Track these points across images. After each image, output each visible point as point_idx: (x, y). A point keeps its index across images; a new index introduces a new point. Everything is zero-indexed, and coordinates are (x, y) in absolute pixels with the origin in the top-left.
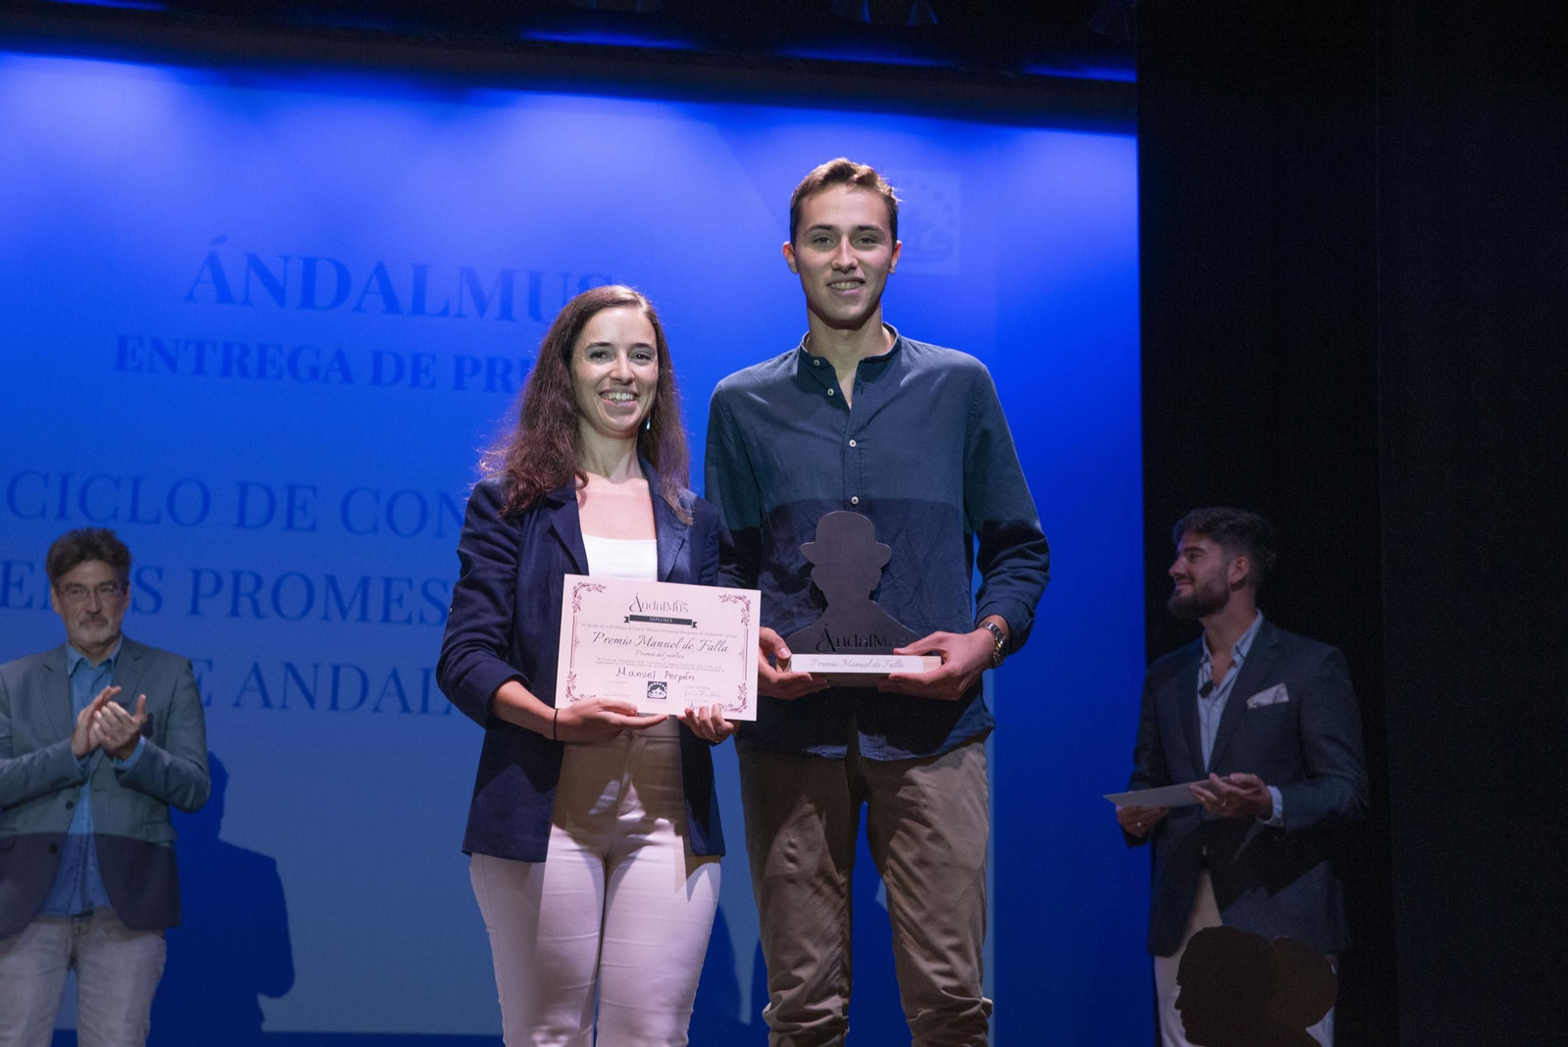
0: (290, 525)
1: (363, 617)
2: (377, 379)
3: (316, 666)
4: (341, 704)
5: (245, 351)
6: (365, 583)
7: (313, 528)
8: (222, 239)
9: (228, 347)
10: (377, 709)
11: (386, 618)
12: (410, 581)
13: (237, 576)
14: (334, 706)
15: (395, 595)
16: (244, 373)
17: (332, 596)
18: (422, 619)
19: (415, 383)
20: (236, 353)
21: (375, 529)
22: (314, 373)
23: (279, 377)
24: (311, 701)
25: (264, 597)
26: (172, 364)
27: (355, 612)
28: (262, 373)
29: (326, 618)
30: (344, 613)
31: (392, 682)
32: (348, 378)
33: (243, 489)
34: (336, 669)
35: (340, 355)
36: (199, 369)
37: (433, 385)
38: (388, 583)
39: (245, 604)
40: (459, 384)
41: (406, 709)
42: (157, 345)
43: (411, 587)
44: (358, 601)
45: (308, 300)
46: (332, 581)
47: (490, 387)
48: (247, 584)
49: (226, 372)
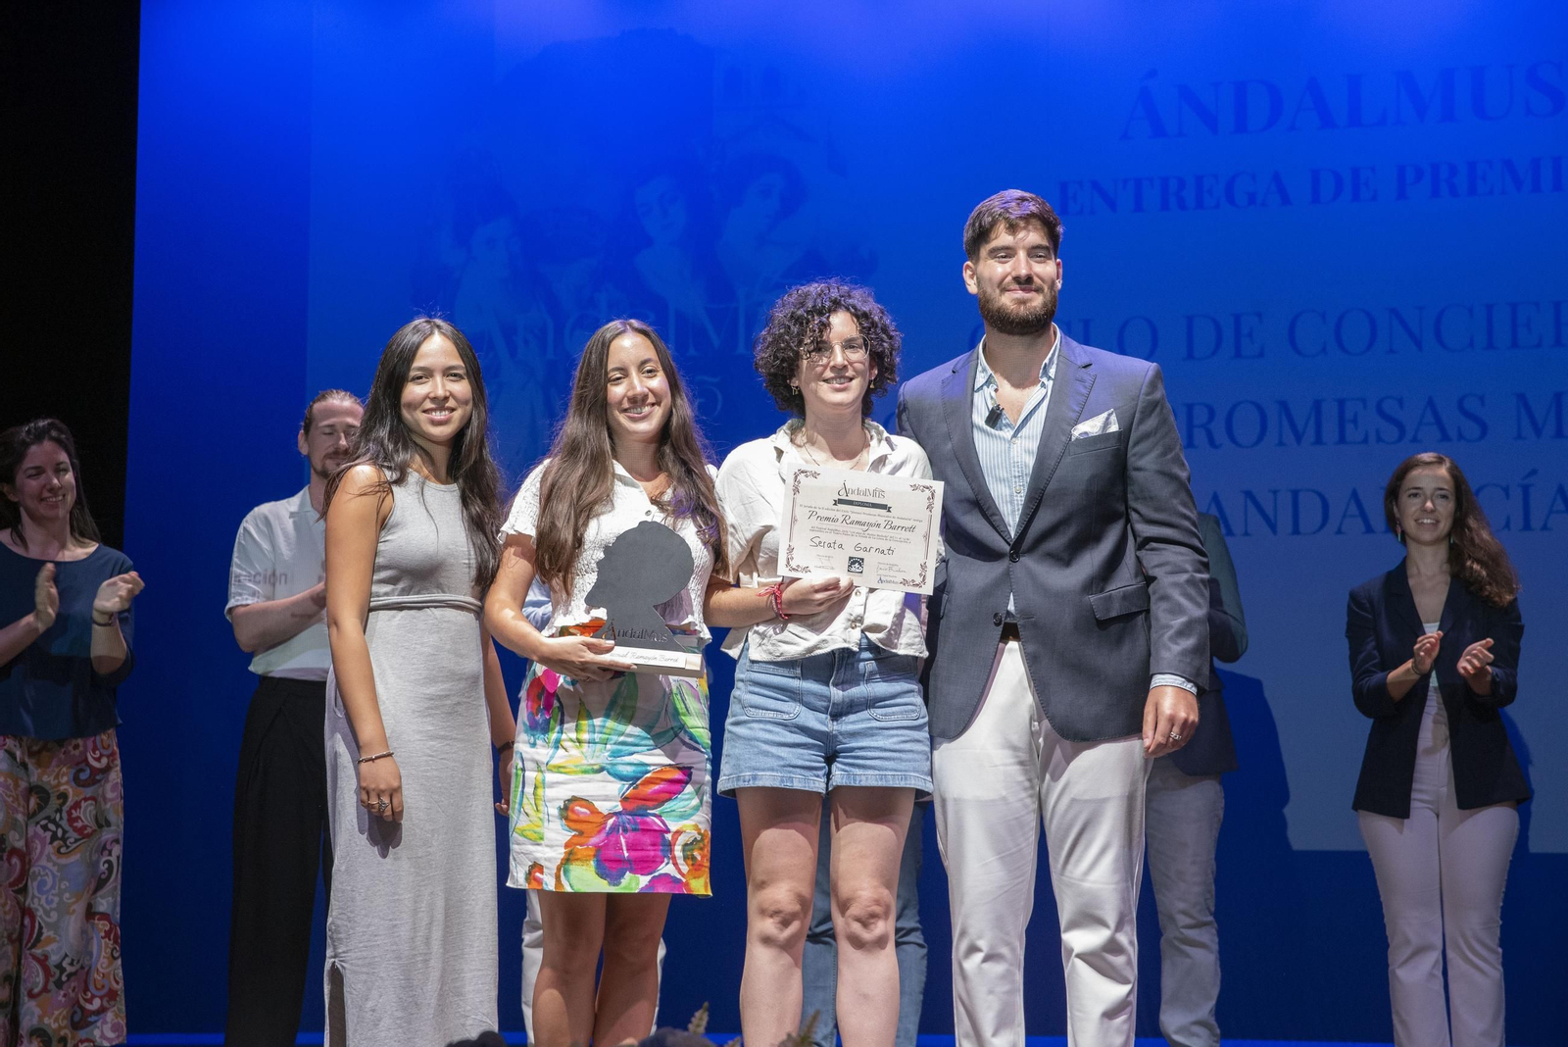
0: (1238, 354)
1: (1319, 440)
2: (1316, 198)
3: (1275, 492)
4: (1302, 529)
5: (1182, 184)
6: (1317, 406)
7: (1261, 355)
8: (1152, 74)
9: (1165, 182)
10: (1339, 532)
11: (1342, 440)
12: (1364, 401)
13: (1190, 408)
14: (1296, 531)
15: (1349, 415)
16: (1182, 206)
17: (1285, 423)
18: (1379, 439)
19: (1356, 197)
20: (1173, 185)
21: (1324, 350)
22: (1252, 199)
23: (1217, 205)
24: (1273, 527)
25: (1218, 428)
26: (1112, 205)
27: (1310, 435)
28: (1200, 205)
29: (1281, 443)
30: (1299, 438)
31: (1353, 503)
32: (1286, 200)
33: (1190, 320)
34: (1295, 494)
35: (1277, 177)
36: (1138, 207)
37: (1374, 198)
38: (1341, 403)
39: (1200, 436)
40: (1402, 194)
41: (1369, 529)
42: (1095, 186)
43: (1365, 407)
44: (1312, 422)
45: (1241, 126)
46: (1284, 406)
47: (1435, 193)
48: (1201, 415)
49: (1165, 206)
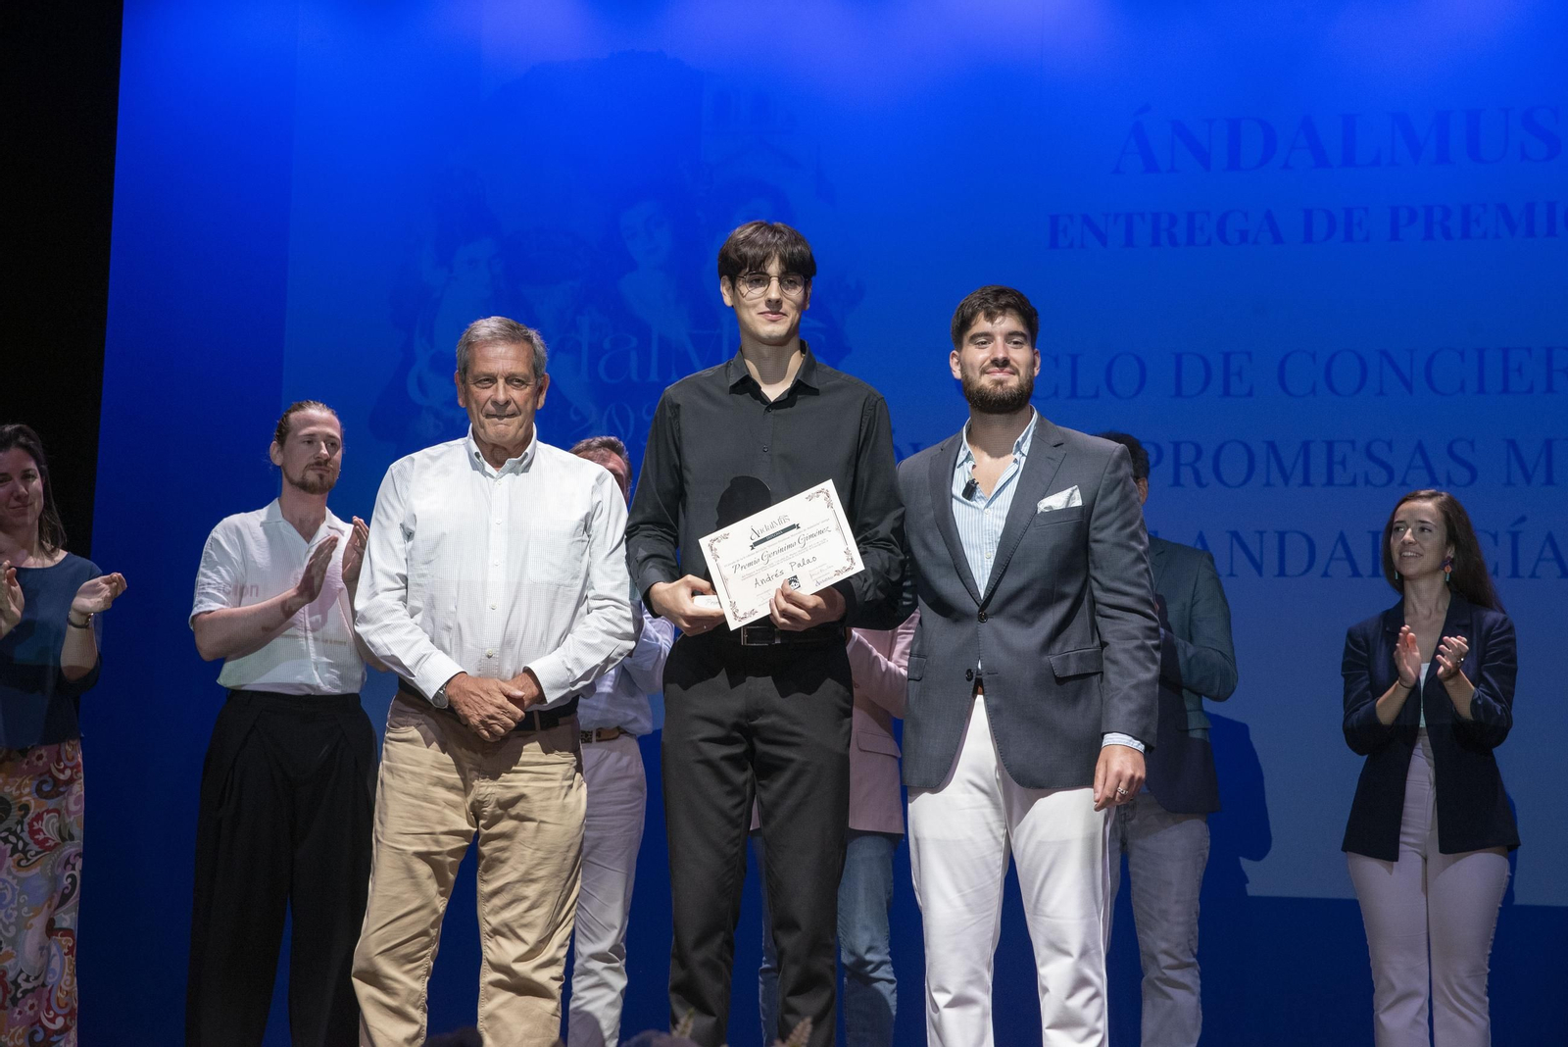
0: (1227, 392)
1: (1306, 482)
2: (1308, 237)
4: (1288, 570)
5: (1173, 220)
6: (1306, 446)
7: (1250, 394)
8: (1146, 108)
9: (1156, 217)
10: (1325, 574)
11: (1330, 482)
12: (1353, 443)
13: (1177, 446)
14: (1282, 573)
15: (1337, 457)
16: (1173, 242)
17: (1273, 463)
18: (1367, 482)
19: (1349, 237)
20: (1164, 221)
21: (1313, 391)
22: (1244, 236)
23: (1209, 243)
24: (1259, 568)
25: (1205, 467)
26: (1102, 238)
27: (1298, 476)
28: (1191, 241)
29: (1268, 484)
30: (1286, 479)
31: (1340, 546)
32: (1278, 239)
33: (1179, 359)
34: (1282, 536)
35: (1269, 216)
36: (1129, 241)
37: (1367, 239)
38: (1330, 445)
39: (1186, 474)
40: (1395, 235)
41: (1356, 573)
42: (1087, 220)
43: (1354, 449)
44: (1300, 463)
45: (1234, 163)
46: (1272, 446)
47: (1429, 235)
48: (1188, 455)
49: (1156, 242)
